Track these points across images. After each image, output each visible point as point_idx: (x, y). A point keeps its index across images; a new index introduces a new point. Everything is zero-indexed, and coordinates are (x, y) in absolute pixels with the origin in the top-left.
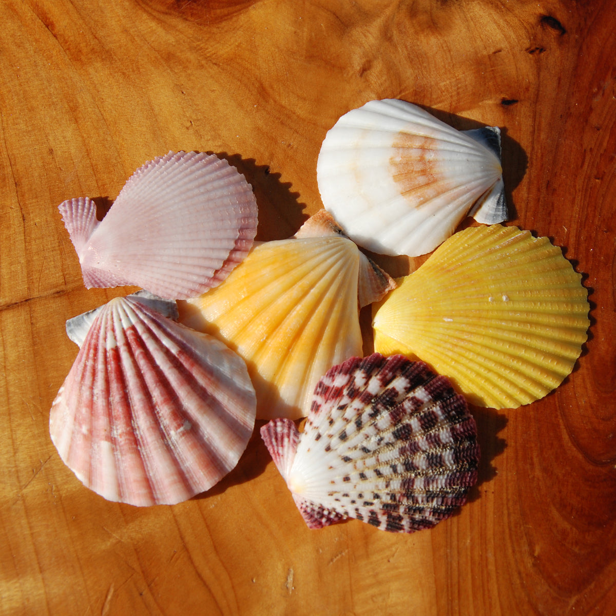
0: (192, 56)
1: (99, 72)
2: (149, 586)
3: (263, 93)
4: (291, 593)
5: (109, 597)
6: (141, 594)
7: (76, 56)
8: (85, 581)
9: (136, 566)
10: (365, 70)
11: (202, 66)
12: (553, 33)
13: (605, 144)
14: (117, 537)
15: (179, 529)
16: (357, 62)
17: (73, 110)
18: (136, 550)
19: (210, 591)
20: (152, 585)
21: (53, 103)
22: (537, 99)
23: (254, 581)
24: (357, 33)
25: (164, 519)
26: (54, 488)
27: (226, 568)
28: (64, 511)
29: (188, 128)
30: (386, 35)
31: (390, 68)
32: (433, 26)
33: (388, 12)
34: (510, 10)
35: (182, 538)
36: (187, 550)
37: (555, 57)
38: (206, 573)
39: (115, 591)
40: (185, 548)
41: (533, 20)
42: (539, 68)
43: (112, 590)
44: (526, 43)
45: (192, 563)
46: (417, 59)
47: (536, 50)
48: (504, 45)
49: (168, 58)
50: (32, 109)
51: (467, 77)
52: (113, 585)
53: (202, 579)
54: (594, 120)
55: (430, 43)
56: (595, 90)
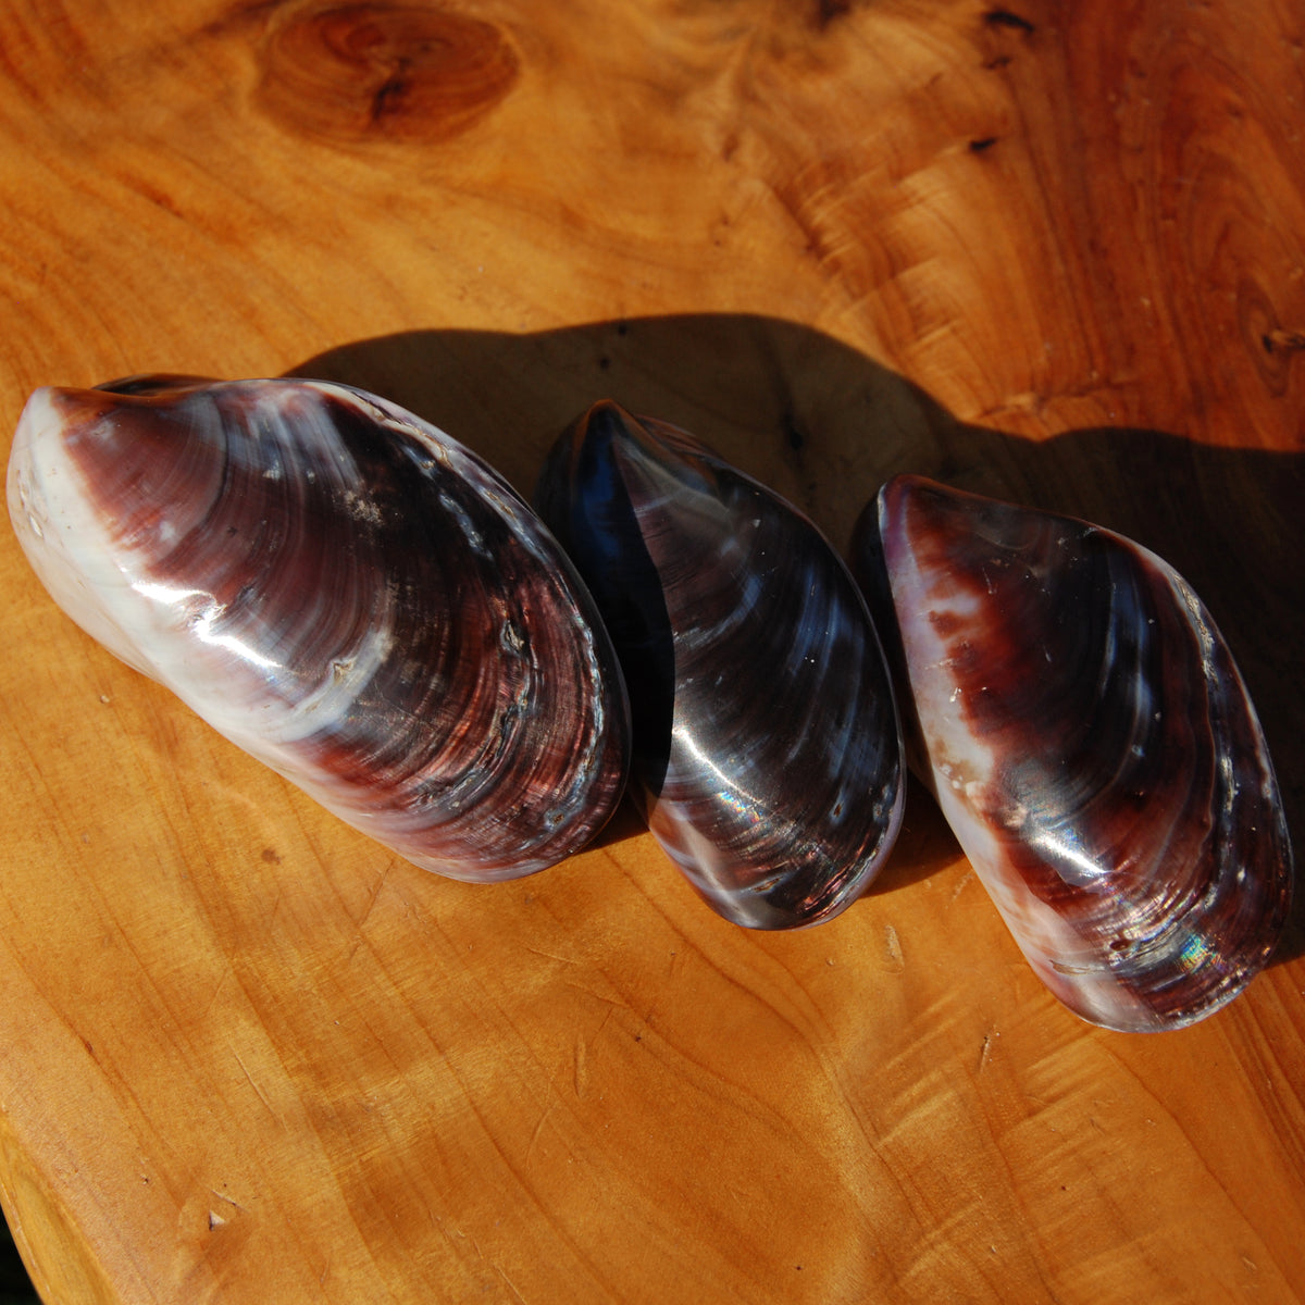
0: (431, 193)
1: (272, 250)
2: (646, 1021)
3: (570, 220)
4: (903, 963)
5: (581, 1059)
6: (638, 1039)
7: (226, 234)
8: (527, 1044)
9: (611, 996)
10: (730, 149)
11: (453, 203)
12: (1013, 34)
13: (1159, 169)
14: (561, 959)
15: (666, 918)
16: (712, 141)
17: (250, 316)
18: (601, 970)
19: (759, 999)
20: (653, 1017)
21: (210, 313)
22: (1025, 131)
23: (831, 962)
24: (696, 100)
25: (634, 908)
26: (418, 908)
27: (773, 956)
28: (449, 941)
29: (461, 298)
30: (745, 92)
31: (769, 138)
32: (817, 65)
33: (736, 60)
34: (932, 17)
35: (677, 931)
36: (693, 946)
37: (1028, 65)
38: (742, 973)
39: (588, 1047)
40: (688, 943)
41: (974, 23)
42: (1011, 86)
43: (583, 1045)
44: (977, 57)
45: (711, 964)
46: (809, 116)
47: (997, 63)
48: (942, 67)
49: (389, 205)
50: (174, 331)
51: (901, 124)
52: (581, 1036)
53: (738, 985)
54: (1128, 138)
55: (820, 90)
56: (1112, 98)
